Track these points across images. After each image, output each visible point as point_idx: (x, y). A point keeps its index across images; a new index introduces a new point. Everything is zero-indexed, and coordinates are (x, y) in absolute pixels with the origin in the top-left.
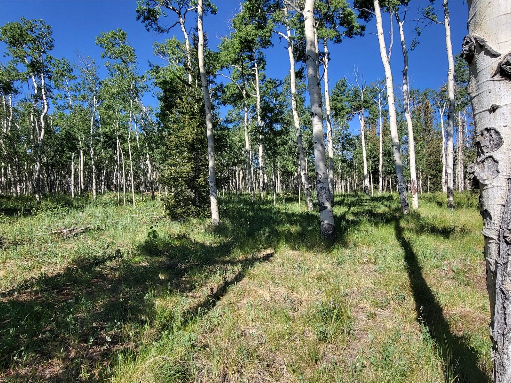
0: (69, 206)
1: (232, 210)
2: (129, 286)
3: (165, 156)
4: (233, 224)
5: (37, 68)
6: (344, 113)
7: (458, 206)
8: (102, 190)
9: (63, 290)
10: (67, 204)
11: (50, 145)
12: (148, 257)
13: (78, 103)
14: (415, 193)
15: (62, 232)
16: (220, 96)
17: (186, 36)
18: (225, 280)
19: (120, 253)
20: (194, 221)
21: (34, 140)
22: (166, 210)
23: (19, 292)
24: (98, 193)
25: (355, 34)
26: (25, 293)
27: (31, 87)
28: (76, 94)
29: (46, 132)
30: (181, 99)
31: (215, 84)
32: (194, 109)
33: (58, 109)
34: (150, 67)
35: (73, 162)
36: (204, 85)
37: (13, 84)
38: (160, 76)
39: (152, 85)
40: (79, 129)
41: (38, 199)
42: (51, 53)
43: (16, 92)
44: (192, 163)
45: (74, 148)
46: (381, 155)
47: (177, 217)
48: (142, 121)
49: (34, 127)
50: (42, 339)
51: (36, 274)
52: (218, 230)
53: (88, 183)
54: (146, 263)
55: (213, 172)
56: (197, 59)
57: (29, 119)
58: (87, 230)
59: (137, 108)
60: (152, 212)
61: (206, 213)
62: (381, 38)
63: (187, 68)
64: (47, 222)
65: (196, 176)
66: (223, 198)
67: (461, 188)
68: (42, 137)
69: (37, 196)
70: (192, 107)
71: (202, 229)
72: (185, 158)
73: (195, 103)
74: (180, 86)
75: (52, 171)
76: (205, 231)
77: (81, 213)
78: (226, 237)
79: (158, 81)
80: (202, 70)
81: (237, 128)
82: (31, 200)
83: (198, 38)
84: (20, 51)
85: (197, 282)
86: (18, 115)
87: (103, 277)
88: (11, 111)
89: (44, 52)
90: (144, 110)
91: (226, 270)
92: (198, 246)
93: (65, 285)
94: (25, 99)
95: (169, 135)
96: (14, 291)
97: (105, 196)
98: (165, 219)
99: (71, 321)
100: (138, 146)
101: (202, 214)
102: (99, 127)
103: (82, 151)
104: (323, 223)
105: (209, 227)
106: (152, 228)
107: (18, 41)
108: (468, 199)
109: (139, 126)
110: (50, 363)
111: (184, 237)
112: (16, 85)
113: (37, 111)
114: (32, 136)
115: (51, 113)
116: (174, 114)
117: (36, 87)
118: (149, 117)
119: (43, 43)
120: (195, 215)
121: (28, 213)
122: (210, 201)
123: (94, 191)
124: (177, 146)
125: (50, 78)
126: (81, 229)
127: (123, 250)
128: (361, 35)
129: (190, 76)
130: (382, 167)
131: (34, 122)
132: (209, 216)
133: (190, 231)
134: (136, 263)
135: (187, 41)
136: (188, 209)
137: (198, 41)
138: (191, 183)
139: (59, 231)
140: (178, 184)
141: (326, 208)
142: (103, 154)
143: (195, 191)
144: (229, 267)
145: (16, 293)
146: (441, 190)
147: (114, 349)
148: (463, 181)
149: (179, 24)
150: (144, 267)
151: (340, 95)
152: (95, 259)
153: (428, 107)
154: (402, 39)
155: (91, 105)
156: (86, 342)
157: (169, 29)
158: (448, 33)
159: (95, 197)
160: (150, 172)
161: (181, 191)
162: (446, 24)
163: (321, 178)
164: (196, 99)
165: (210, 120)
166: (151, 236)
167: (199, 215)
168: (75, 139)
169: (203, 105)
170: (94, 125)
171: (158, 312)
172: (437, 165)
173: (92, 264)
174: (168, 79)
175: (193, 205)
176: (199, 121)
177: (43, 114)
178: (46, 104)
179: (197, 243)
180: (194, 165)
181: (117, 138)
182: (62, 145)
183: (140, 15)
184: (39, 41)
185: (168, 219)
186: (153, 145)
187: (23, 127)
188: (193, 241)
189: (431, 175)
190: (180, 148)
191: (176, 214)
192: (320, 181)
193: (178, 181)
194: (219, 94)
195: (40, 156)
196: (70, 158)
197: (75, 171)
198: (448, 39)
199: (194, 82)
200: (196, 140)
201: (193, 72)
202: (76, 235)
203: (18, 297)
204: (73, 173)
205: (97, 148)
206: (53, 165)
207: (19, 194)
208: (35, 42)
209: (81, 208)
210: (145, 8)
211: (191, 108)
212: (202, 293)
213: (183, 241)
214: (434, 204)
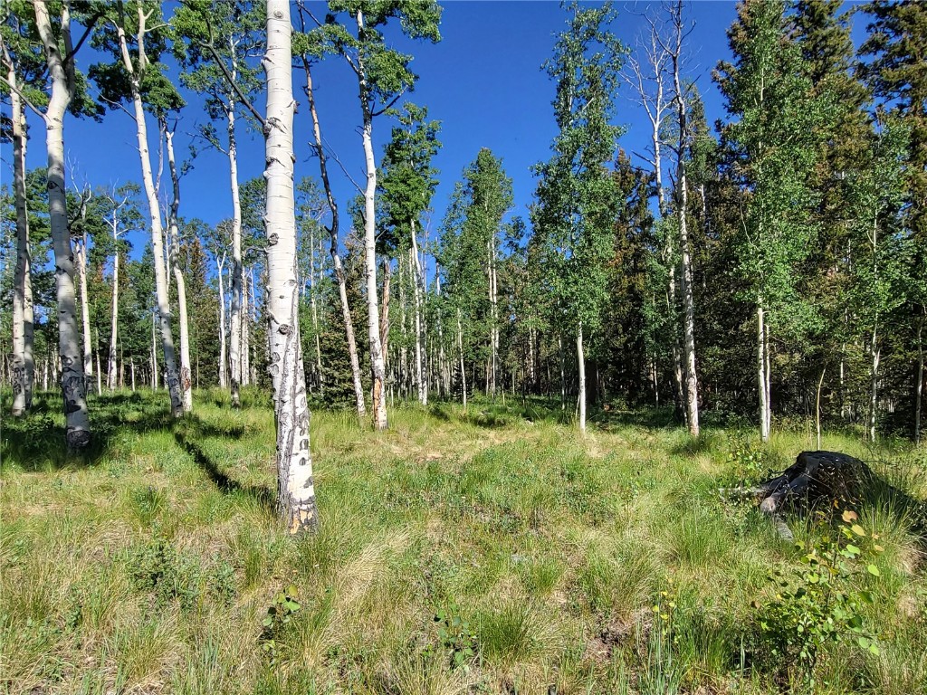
6: (43, 235)
7: (244, 405)
14: (187, 388)
25: (84, 112)
46: (115, 321)
62: (145, 157)
67: (246, 382)
104: (72, 431)
108: (256, 396)
128: (96, 118)
130: (118, 342)
141: (79, 408)
146: (217, 382)
148: (248, 371)
151: (34, 197)
153: (197, 249)
154: (172, 158)
158: (234, 169)
162: (232, 157)
163: (70, 364)
172: (211, 344)
189: (201, 359)
192: (70, 369)
198: (234, 177)
214: (212, 405)
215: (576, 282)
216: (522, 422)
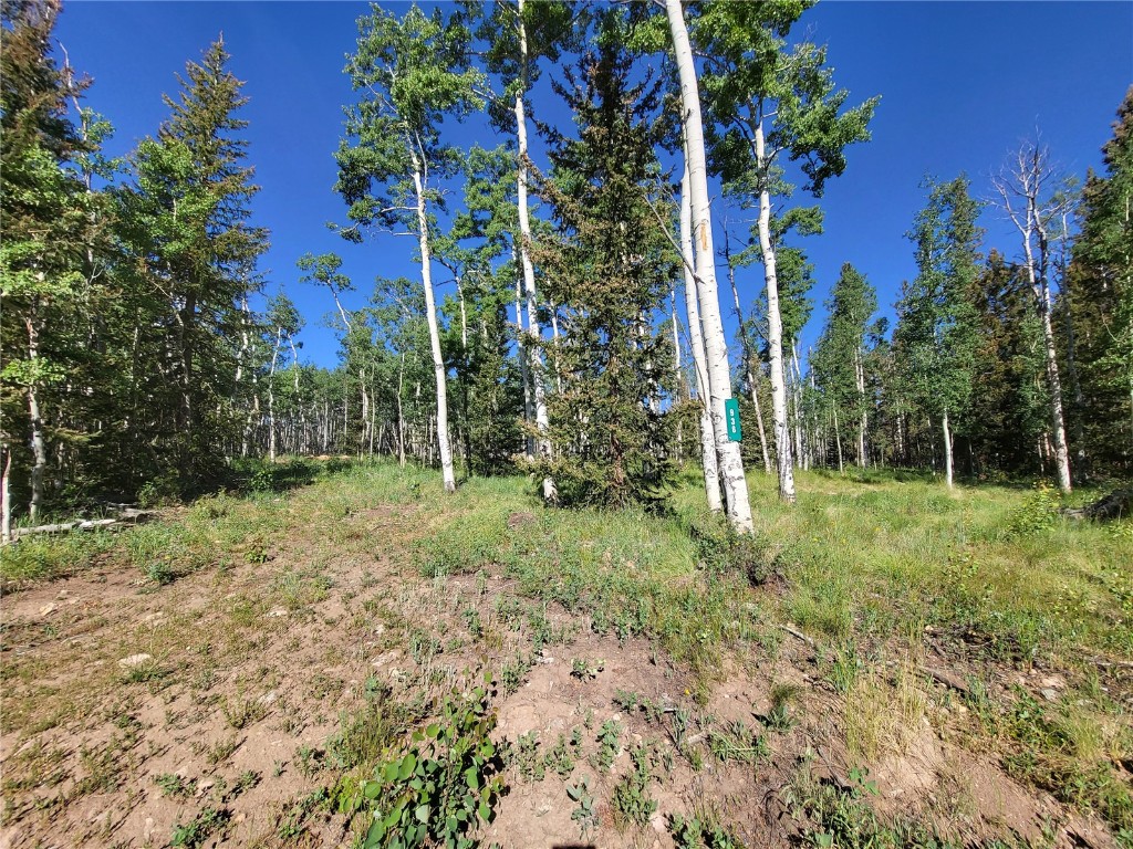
215: (939, 381)
216: (894, 482)
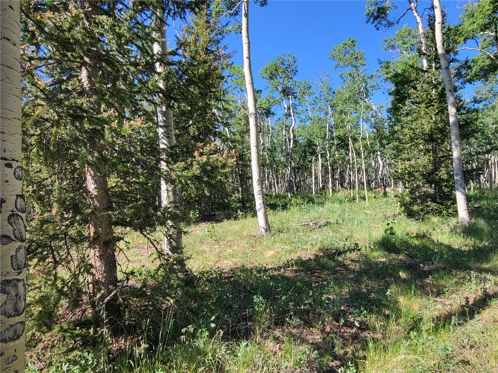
0: (312, 202)
1: (487, 209)
2: (369, 278)
3: (399, 150)
4: (490, 225)
5: (286, 92)
8: (336, 188)
9: (314, 273)
10: (310, 200)
11: (296, 153)
12: (386, 253)
13: (316, 114)
15: (309, 224)
16: (465, 74)
17: (419, 20)
18: (485, 292)
19: (358, 246)
20: (435, 219)
21: (285, 149)
22: (401, 206)
23: (284, 269)
24: (334, 191)
26: (288, 270)
27: (283, 108)
28: (314, 107)
29: (294, 143)
30: (415, 88)
31: (458, 61)
32: (431, 96)
33: (301, 122)
34: (380, 64)
35: (313, 165)
36: (443, 66)
37: (271, 108)
38: (391, 70)
39: (382, 81)
40: (317, 136)
41: (290, 196)
42: (295, 78)
43: (273, 114)
44: (430, 156)
45: (313, 153)
47: (414, 214)
48: (373, 119)
49: (286, 139)
50: (304, 310)
51: (295, 256)
52: (469, 231)
53: (325, 182)
54: (385, 259)
55: (459, 164)
56: (433, 40)
57: (282, 133)
58: (327, 224)
59: (368, 107)
60: (386, 208)
61: (450, 211)
63: (420, 53)
64: (297, 215)
65: (436, 169)
66: (472, 193)
68: (291, 147)
69: (289, 194)
70: (429, 94)
71: (446, 229)
72: (421, 151)
73: (432, 89)
74: (414, 75)
75: (298, 173)
76: (451, 231)
77: (321, 208)
78: (481, 240)
79: (389, 76)
80: (440, 51)
81: (490, 107)
82: (285, 197)
83: (435, 17)
84: (275, 82)
85: (445, 287)
86: (275, 132)
87: (345, 267)
88: (271, 130)
89: (291, 78)
90: (374, 108)
91: (485, 280)
92: (443, 248)
93: (315, 269)
94: (279, 119)
95: (402, 129)
96: (281, 267)
97: (340, 194)
98: (400, 216)
99: (325, 300)
100: (369, 144)
101: (444, 212)
102: (333, 132)
103: (319, 155)
105: (455, 226)
106: (388, 224)
107: (274, 75)
109: (369, 125)
110: (311, 331)
111: (424, 236)
112: (273, 110)
113: (287, 126)
114: (284, 146)
115: (296, 126)
116: (408, 106)
117: (286, 107)
118: (379, 114)
119: (290, 71)
120: (436, 213)
121: (284, 207)
122: (455, 197)
123: (330, 189)
124: (412, 139)
125: (295, 97)
126: (323, 222)
127: (360, 244)
129: (425, 61)
131: (285, 136)
132: (455, 214)
133: (431, 230)
134: (374, 258)
135: (420, 24)
136: (427, 206)
137: (435, 20)
138: (430, 177)
139: (307, 223)
140: (414, 179)
142: (337, 156)
143: (435, 186)
144: (489, 276)
145: (282, 269)
147: (362, 335)
149: (411, 10)
150: (383, 263)
152: (337, 250)
155: (327, 114)
156: (338, 321)
157: (399, 19)
159: (331, 195)
160: (381, 169)
161: (418, 187)
164: (434, 85)
165: (453, 105)
166: (388, 232)
167: (441, 212)
168: (314, 145)
169: (444, 89)
170: (330, 130)
171: (404, 310)
173: (335, 253)
174: (399, 71)
175: (434, 201)
176: (438, 108)
177: (292, 128)
178: (293, 119)
179: (441, 244)
180: (433, 157)
181: (350, 139)
182: (305, 152)
183: (370, 17)
184: (288, 71)
185: (403, 216)
186: (385, 142)
187: (278, 140)
188: (436, 241)
190: (415, 141)
191: (412, 211)
193: (414, 176)
194: (463, 72)
195: (290, 162)
196: (311, 162)
197: (315, 173)
199: (430, 67)
200: (435, 129)
201: (429, 56)
202: (320, 227)
203: (284, 272)
204: (313, 174)
205: (331, 151)
206: (298, 168)
207: (277, 193)
208: (285, 72)
209: (322, 204)
210: (374, 8)
211: (427, 96)
212: (454, 301)
213: (425, 240)
